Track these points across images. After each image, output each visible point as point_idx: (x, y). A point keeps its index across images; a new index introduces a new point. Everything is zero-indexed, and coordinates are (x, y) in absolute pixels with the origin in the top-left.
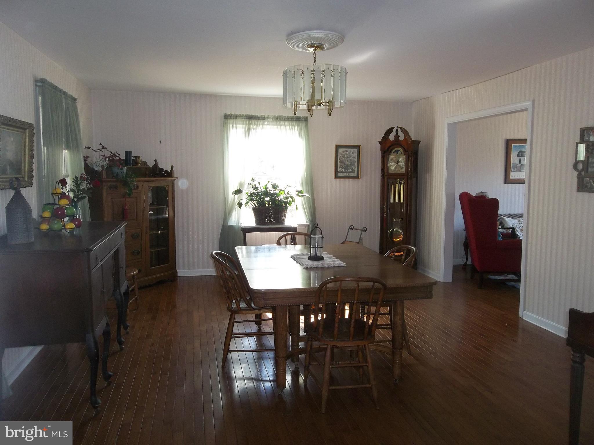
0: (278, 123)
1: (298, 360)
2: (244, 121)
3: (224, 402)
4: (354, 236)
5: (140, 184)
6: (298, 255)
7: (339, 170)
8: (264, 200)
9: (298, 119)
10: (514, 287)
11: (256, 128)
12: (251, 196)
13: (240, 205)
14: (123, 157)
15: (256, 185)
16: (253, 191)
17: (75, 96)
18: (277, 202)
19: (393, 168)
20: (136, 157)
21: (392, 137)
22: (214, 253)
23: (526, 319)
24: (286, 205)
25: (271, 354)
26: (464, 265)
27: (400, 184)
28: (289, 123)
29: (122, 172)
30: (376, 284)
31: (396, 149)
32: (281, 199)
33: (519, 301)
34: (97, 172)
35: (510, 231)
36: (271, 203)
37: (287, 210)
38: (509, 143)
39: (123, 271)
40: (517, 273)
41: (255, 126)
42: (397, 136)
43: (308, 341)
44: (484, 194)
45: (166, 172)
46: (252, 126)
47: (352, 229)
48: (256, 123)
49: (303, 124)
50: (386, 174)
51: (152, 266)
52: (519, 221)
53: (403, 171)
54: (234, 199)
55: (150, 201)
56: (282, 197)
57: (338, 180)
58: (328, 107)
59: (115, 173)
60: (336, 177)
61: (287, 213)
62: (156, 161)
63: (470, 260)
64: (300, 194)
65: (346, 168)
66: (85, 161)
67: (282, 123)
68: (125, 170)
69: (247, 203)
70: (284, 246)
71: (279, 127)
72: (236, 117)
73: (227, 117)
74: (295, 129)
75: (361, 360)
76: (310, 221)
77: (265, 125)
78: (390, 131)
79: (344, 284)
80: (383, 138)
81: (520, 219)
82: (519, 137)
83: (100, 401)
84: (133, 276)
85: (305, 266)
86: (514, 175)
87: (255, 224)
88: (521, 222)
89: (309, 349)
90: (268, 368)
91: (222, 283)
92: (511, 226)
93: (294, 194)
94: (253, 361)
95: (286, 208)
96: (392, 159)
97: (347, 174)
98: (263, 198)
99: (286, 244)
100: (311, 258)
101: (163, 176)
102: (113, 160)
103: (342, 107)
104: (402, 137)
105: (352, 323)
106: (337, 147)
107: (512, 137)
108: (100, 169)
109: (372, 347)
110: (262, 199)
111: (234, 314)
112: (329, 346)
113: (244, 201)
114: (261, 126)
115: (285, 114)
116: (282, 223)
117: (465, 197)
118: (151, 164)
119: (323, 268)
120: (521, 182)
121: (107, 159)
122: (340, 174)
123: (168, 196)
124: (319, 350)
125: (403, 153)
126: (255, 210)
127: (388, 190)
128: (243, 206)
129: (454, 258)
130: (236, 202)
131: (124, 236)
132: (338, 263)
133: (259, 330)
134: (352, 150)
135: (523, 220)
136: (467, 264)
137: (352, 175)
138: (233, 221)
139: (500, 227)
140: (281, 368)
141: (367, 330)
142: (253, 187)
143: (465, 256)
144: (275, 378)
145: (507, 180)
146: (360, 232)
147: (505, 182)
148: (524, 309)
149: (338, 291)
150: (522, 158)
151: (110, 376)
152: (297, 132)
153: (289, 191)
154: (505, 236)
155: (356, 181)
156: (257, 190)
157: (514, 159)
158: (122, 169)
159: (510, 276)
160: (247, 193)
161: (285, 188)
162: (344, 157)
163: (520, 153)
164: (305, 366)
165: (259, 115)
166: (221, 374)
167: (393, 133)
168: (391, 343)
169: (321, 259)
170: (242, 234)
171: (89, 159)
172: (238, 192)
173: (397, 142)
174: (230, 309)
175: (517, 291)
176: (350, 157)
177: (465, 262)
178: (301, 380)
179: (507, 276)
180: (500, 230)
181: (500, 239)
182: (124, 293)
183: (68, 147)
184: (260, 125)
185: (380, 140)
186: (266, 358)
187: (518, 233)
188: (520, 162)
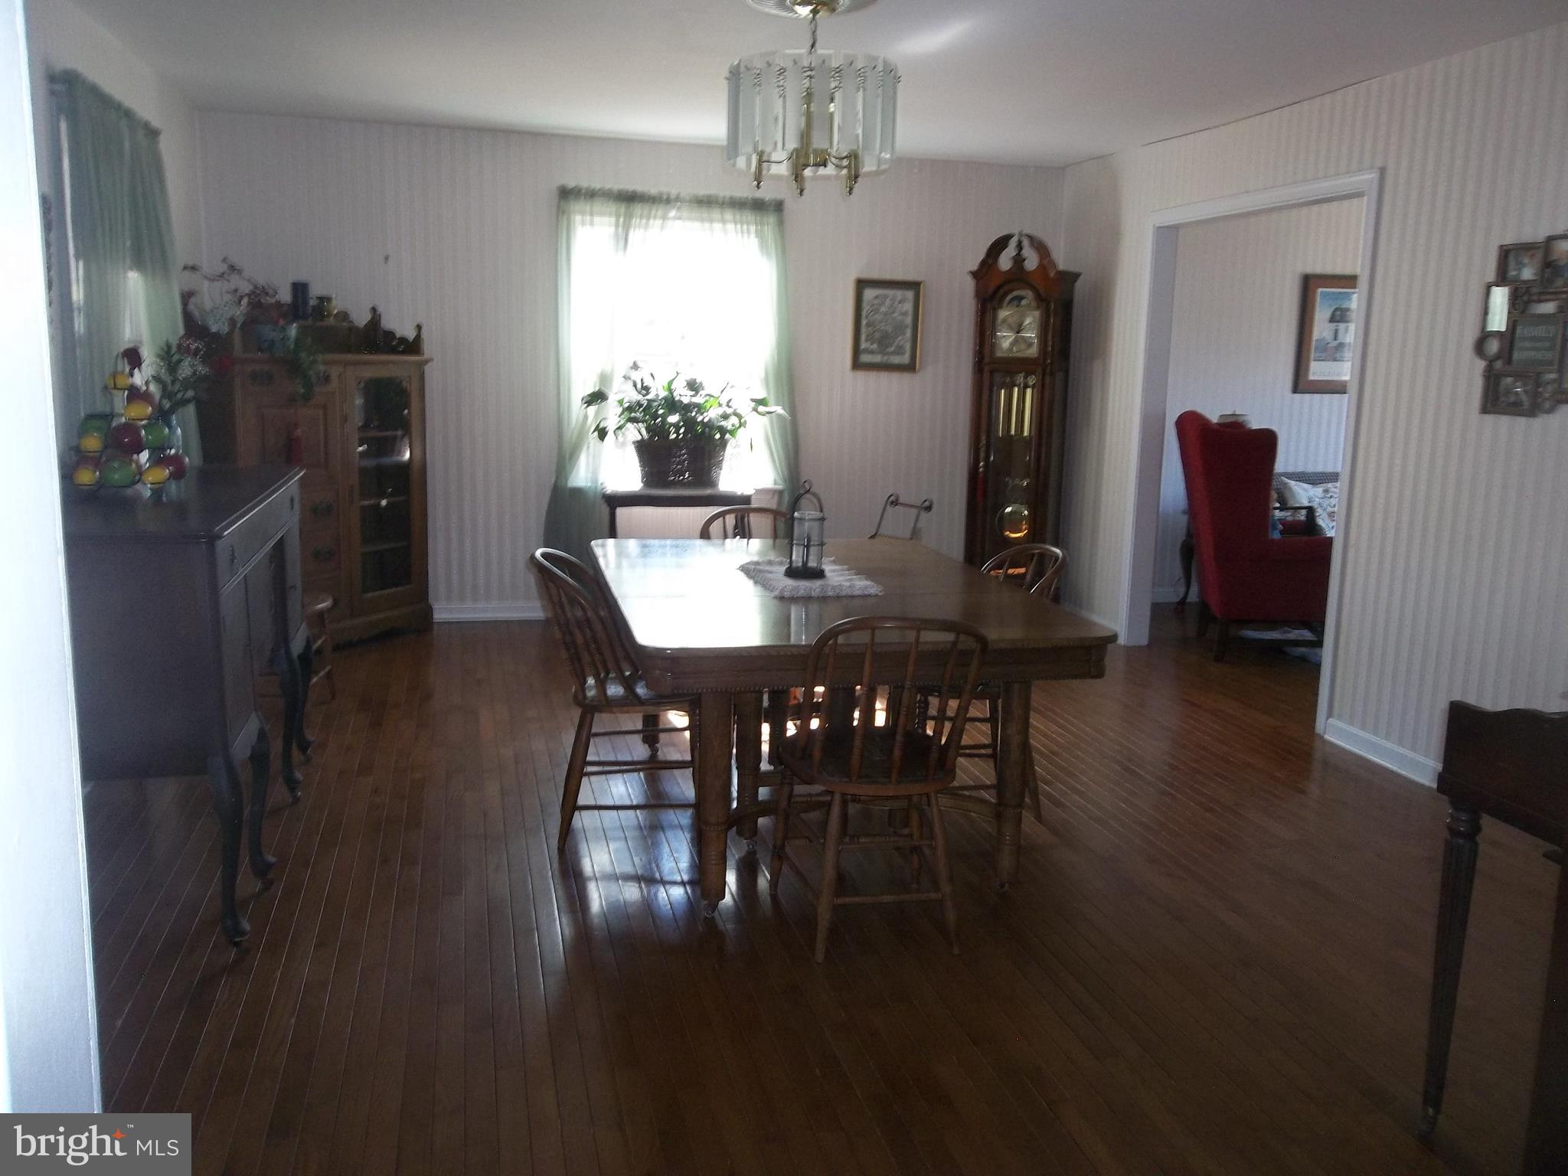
0: (705, 215)
1: (753, 832)
2: (612, 207)
3: (567, 932)
4: (899, 523)
5: (335, 372)
6: (757, 563)
7: (863, 345)
8: (664, 421)
9: (758, 206)
10: (1303, 659)
11: (646, 227)
12: (630, 409)
13: (602, 433)
14: (285, 296)
15: (644, 380)
16: (635, 397)
17: (156, 123)
18: (699, 429)
19: (1006, 344)
20: (321, 299)
21: (1005, 262)
22: (538, 553)
23: (1332, 739)
24: (723, 434)
25: (685, 818)
26: (1179, 603)
27: (1026, 386)
28: (734, 217)
29: (283, 339)
30: (962, 637)
31: (1016, 293)
32: (710, 420)
33: (1316, 694)
34: (216, 336)
35: (1302, 516)
36: (682, 430)
37: (724, 450)
38: (1309, 284)
39: (295, 599)
40: (1316, 623)
41: (644, 221)
42: (1019, 260)
43: (782, 784)
44: (1240, 420)
45: (403, 340)
46: (635, 221)
47: (895, 503)
48: (646, 212)
49: (772, 219)
50: (987, 360)
51: (365, 591)
52: (1326, 491)
53: (1033, 352)
54: (586, 417)
55: (357, 419)
56: (712, 414)
57: (861, 375)
58: (845, 172)
59: (266, 341)
60: (857, 365)
61: (725, 457)
62: (374, 310)
63: (1194, 589)
64: (761, 409)
65: (884, 341)
66: (185, 304)
67: (716, 214)
68: (293, 330)
69: (620, 428)
70: (719, 542)
71: (707, 225)
72: (592, 195)
73: (566, 194)
74: (749, 232)
75: (916, 835)
76: (785, 481)
77: (670, 218)
78: (1000, 245)
79: (881, 637)
80: (983, 263)
81: (1330, 485)
82: (1339, 270)
83: (246, 925)
84: (321, 614)
85: (777, 593)
86: (1318, 370)
87: (642, 485)
88: (1331, 494)
89: (784, 804)
90: (677, 852)
91: (558, 635)
92: (1306, 503)
93: (744, 407)
94: (637, 833)
95: (723, 444)
96: (1004, 321)
97: (885, 358)
98: (664, 417)
99: (726, 537)
100: (791, 573)
101: (394, 351)
102: (259, 304)
103: (884, 172)
104: (1032, 262)
105: (899, 738)
106: (862, 284)
107: (1319, 269)
108: (225, 329)
109: (944, 801)
110: (660, 419)
111: (589, 716)
112: (837, 797)
113: (611, 424)
114: (658, 222)
115: (725, 192)
116: (712, 483)
117: (1191, 426)
118: (361, 319)
119: (823, 599)
120: (1336, 388)
121: (245, 301)
122: (865, 358)
123: (407, 405)
124: (811, 805)
125: (1034, 304)
126: (642, 447)
127: (992, 404)
128: (610, 436)
129: (1154, 584)
130: (591, 426)
131: (297, 506)
132: (862, 585)
133: (653, 756)
134: (899, 294)
135: (1338, 488)
136: (1189, 600)
137: (896, 360)
138: (581, 477)
139: (1278, 505)
140: (713, 853)
141: (934, 755)
142: (635, 385)
143: (1182, 581)
144: (697, 876)
145: (1300, 384)
146: (914, 511)
147: (1296, 389)
148: (1330, 715)
149: (863, 655)
150: (1342, 326)
151: (270, 866)
152: (753, 241)
153: (730, 400)
154: (1290, 528)
155: (906, 377)
156: (648, 394)
157: (1321, 329)
158: (283, 329)
159: (1297, 631)
160: (621, 402)
161: (722, 392)
162: (877, 311)
163: (1338, 313)
164: (774, 846)
165: (653, 191)
166: (556, 865)
167: (1009, 252)
168: (993, 792)
169: (819, 574)
170: (605, 510)
171: (193, 300)
172: (597, 397)
173: (1018, 275)
174: (580, 700)
175: (1314, 669)
176: (894, 312)
177: (1182, 595)
178: (763, 881)
179: (1289, 632)
180: (1278, 514)
181: (1276, 535)
182: (299, 657)
183: (139, 263)
184: (655, 217)
185: (975, 267)
186: (673, 827)
187: (1322, 521)
188: (1336, 338)
